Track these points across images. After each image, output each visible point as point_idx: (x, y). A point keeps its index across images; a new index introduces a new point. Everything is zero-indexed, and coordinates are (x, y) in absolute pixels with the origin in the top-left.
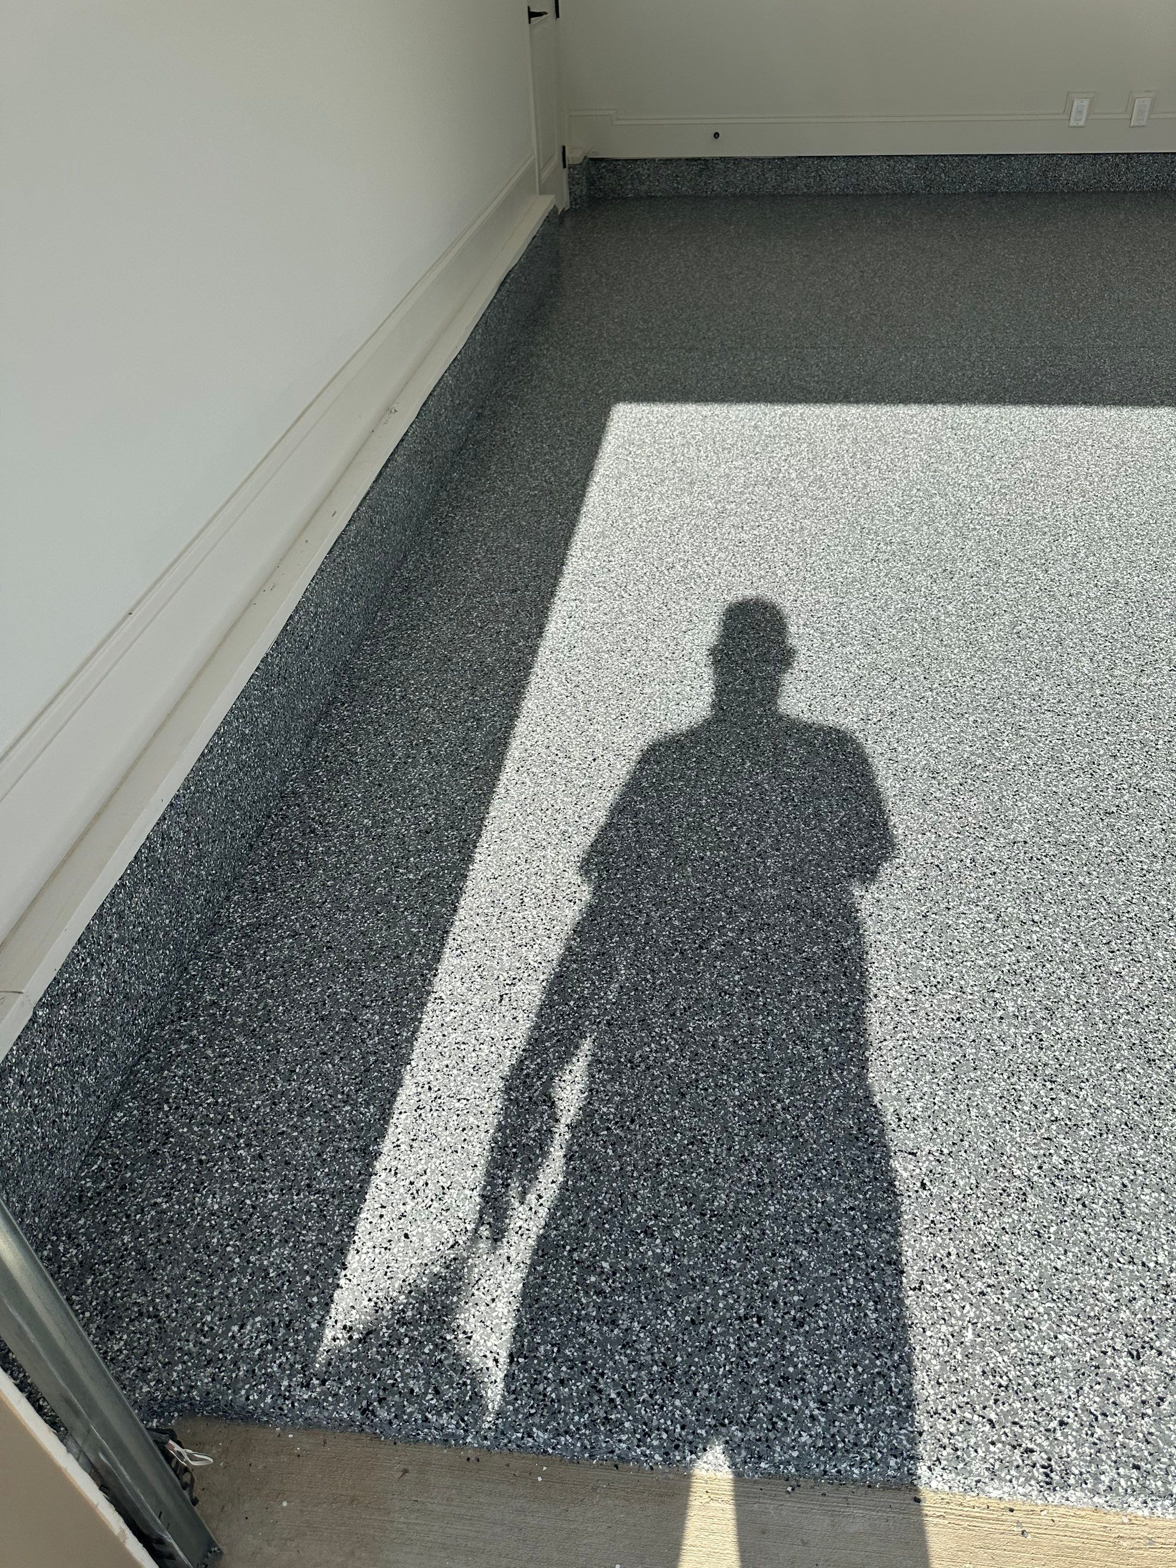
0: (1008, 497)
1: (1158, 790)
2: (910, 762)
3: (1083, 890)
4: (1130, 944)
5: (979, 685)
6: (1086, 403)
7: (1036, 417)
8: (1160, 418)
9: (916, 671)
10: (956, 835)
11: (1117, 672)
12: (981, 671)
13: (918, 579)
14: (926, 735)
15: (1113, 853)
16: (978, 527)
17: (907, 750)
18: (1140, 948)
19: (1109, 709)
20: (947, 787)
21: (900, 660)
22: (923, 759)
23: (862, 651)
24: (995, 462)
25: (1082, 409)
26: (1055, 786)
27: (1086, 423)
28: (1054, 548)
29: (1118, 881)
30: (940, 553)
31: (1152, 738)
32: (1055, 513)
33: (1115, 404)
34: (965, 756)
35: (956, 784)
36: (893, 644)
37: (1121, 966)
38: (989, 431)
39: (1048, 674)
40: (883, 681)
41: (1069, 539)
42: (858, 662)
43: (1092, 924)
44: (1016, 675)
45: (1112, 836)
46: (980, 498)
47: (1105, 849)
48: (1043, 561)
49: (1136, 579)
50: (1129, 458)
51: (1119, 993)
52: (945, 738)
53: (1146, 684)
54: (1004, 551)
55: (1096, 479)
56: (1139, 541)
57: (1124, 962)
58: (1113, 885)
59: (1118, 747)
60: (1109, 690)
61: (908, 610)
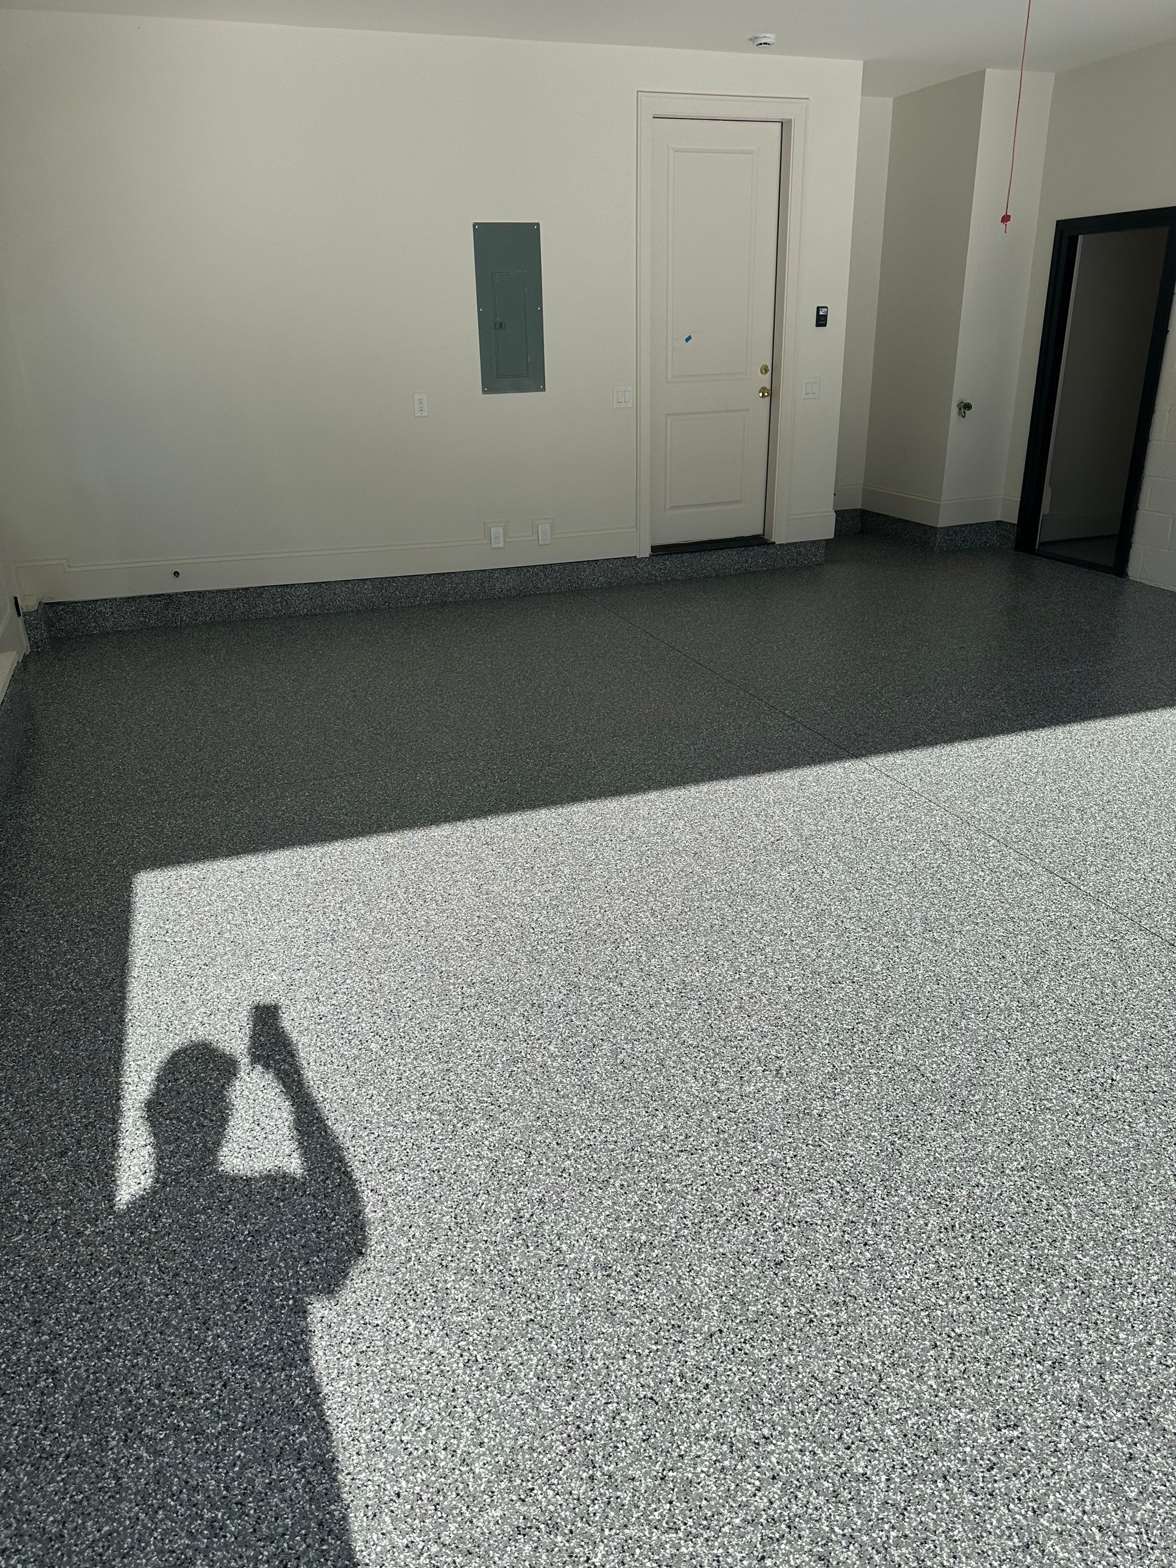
0: (560, 909)
1: (808, 1219)
2: (579, 1263)
3: (794, 1374)
4: (859, 1430)
5: (610, 1139)
6: (591, 797)
7: (554, 819)
8: (653, 801)
9: (547, 1138)
10: (654, 1347)
11: (722, 1086)
12: (606, 1120)
13: (512, 1021)
14: (583, 1219)
15: (800, 1313)
16: (546, 948)
17: (571, 1246)
18: (869, 1431)
19: (731, 1132)
20: (625, 1283)
21: (526, 1127)
22: (591, 1255)
23: (486, 1127)
24: (536, 873)
25: (590, 805)
26: (721, 1246)
27: (598, 819)
28: (618, 956)
29: (818, 1350)
30: (522, 985)
31: (780, 1156)
32: (606, 918)
33: (613, 795)
34: (628, 1235)
35: (631, 1278)
36: (514, 1108)
37: (862, 1464)
38: (521, 840)
39: (665, 1106)
40: (518, 1160)
41: (627, 944)
42: (487, 1143)
43: (816, 1418)
44: (639, 1115)
45: (792, 1292)
46: (537, 915)
47: (793, 1311)
48: (614, 974)
49: (697, 974)
50: (644, 848)
51: (875, 1503)
52: (602, 1217)
53: (750, 1092)
54: (577, 969)
55: (627, 875)
56: (684, 933)
57: (863, 1456)
58: (816, 1357)
59: (756, 1176)
60: (723, 1110)
61: (515, 1062)
